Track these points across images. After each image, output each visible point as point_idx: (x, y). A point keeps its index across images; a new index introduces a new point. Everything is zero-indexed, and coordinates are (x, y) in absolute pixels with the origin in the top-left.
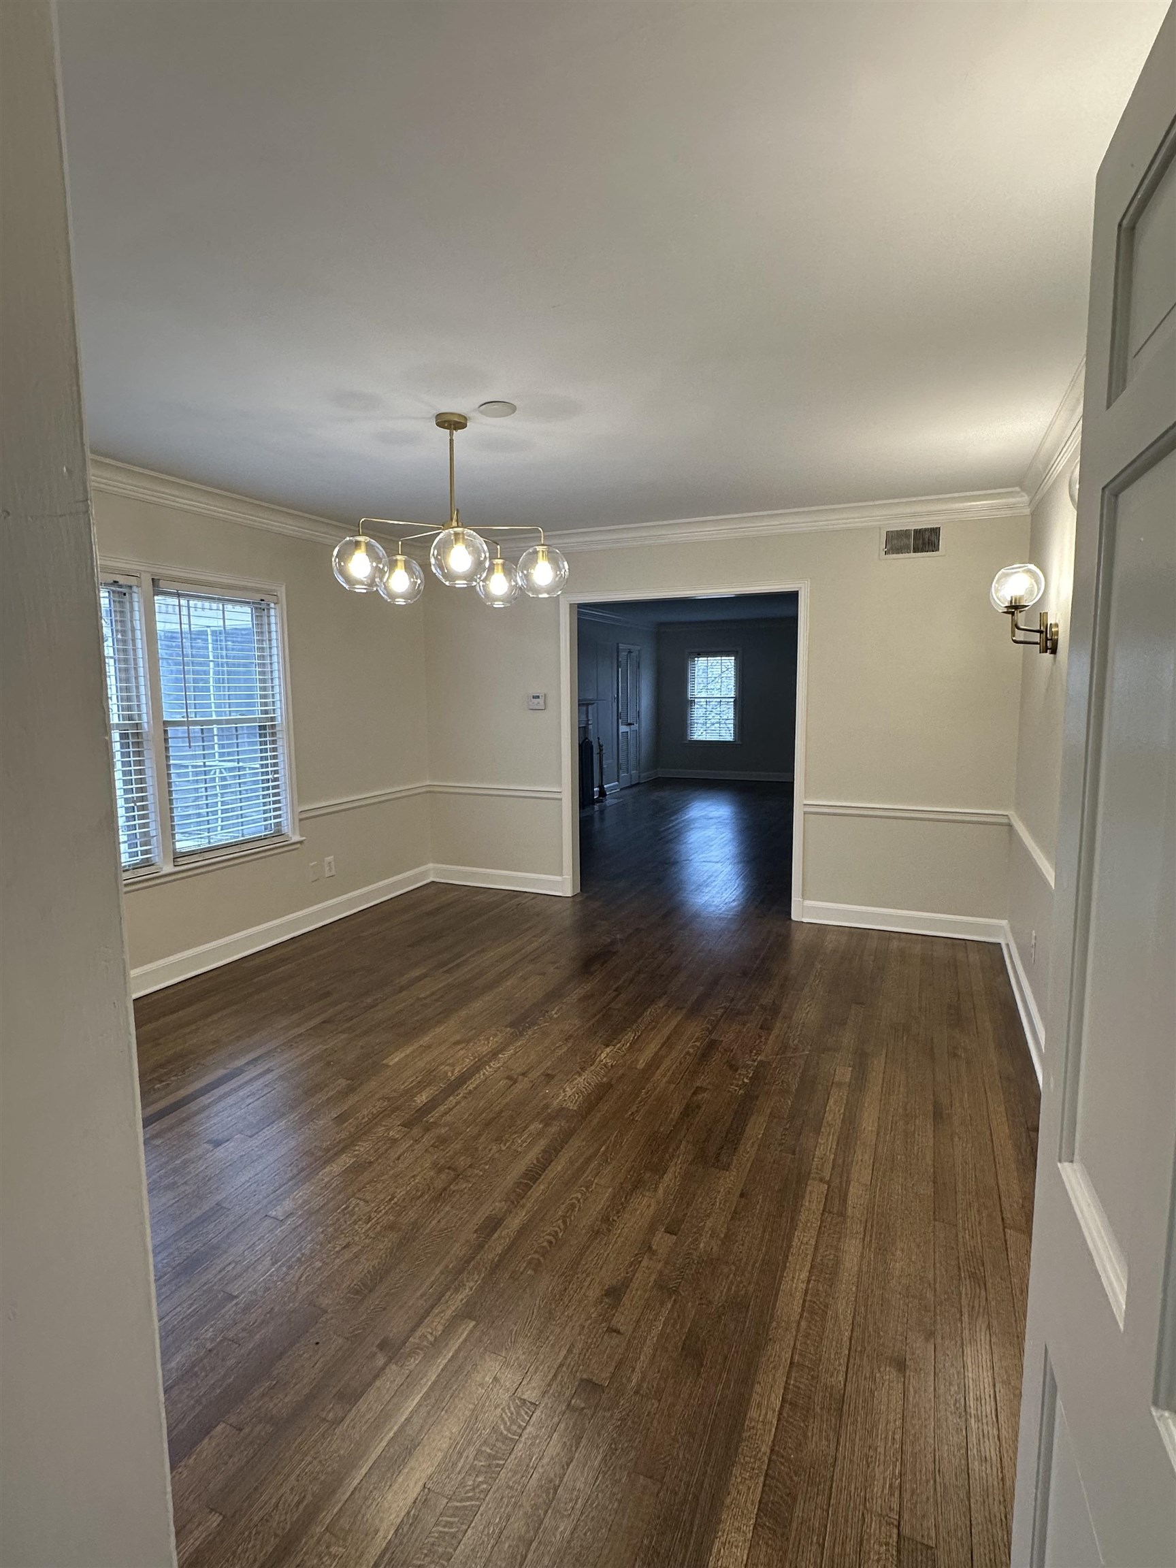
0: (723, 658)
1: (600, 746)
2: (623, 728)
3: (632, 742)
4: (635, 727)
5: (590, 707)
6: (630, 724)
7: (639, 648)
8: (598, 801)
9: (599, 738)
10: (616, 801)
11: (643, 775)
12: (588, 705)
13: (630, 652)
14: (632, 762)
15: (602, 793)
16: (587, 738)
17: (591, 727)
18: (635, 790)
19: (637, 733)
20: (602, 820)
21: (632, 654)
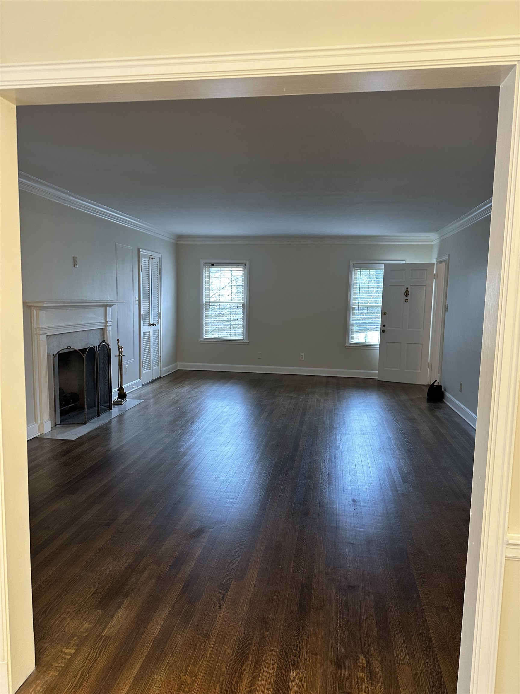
0: (233, 269)
1: (120, 348)
2: (145, 329)
3: (154, 341)
4: (157, 327)
5: (108, 308)
6: (152, 325)
7: (159, 256)
8: (118, 403)
9: (118, 340)
10: (137, 402)
11: (164, 369)
12: (106, 306)
13: (151, 258)
14: (154, 358)
15: (122, 395)
16: (104, 341)
17: (110, 329)
18: (156, 385)
19: (159, 332)
20: (120, 429)
21: (153, 261)
